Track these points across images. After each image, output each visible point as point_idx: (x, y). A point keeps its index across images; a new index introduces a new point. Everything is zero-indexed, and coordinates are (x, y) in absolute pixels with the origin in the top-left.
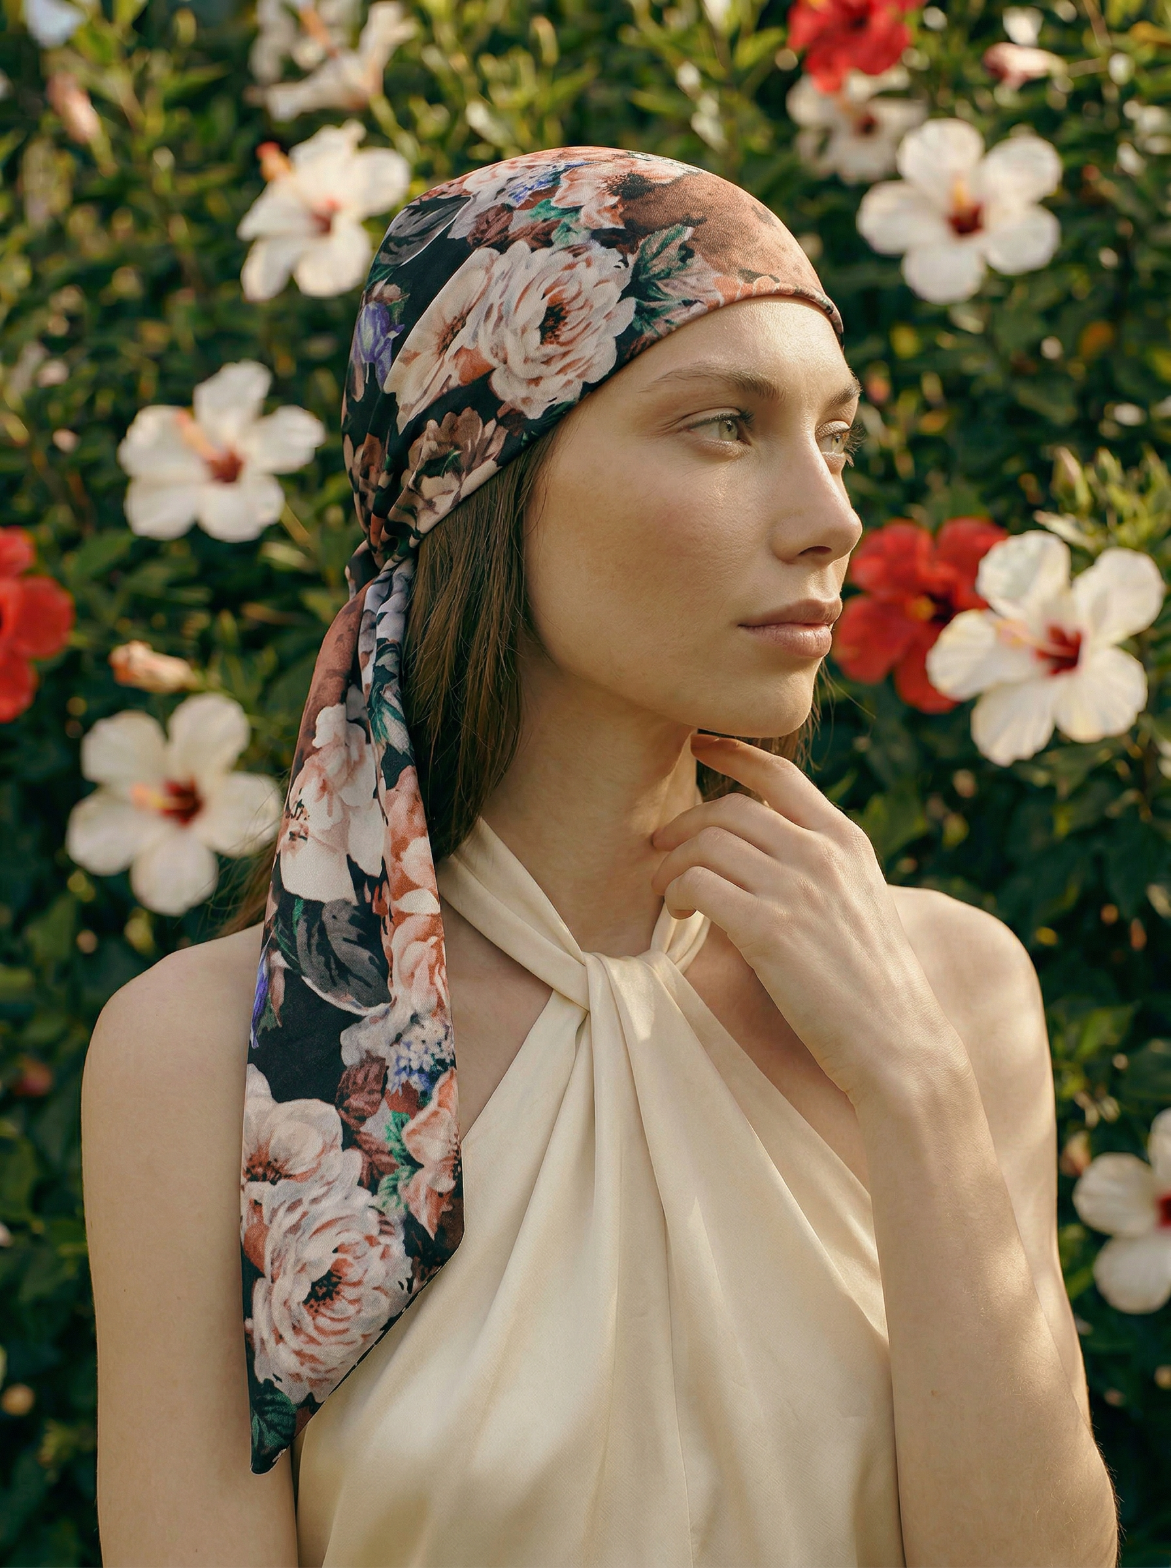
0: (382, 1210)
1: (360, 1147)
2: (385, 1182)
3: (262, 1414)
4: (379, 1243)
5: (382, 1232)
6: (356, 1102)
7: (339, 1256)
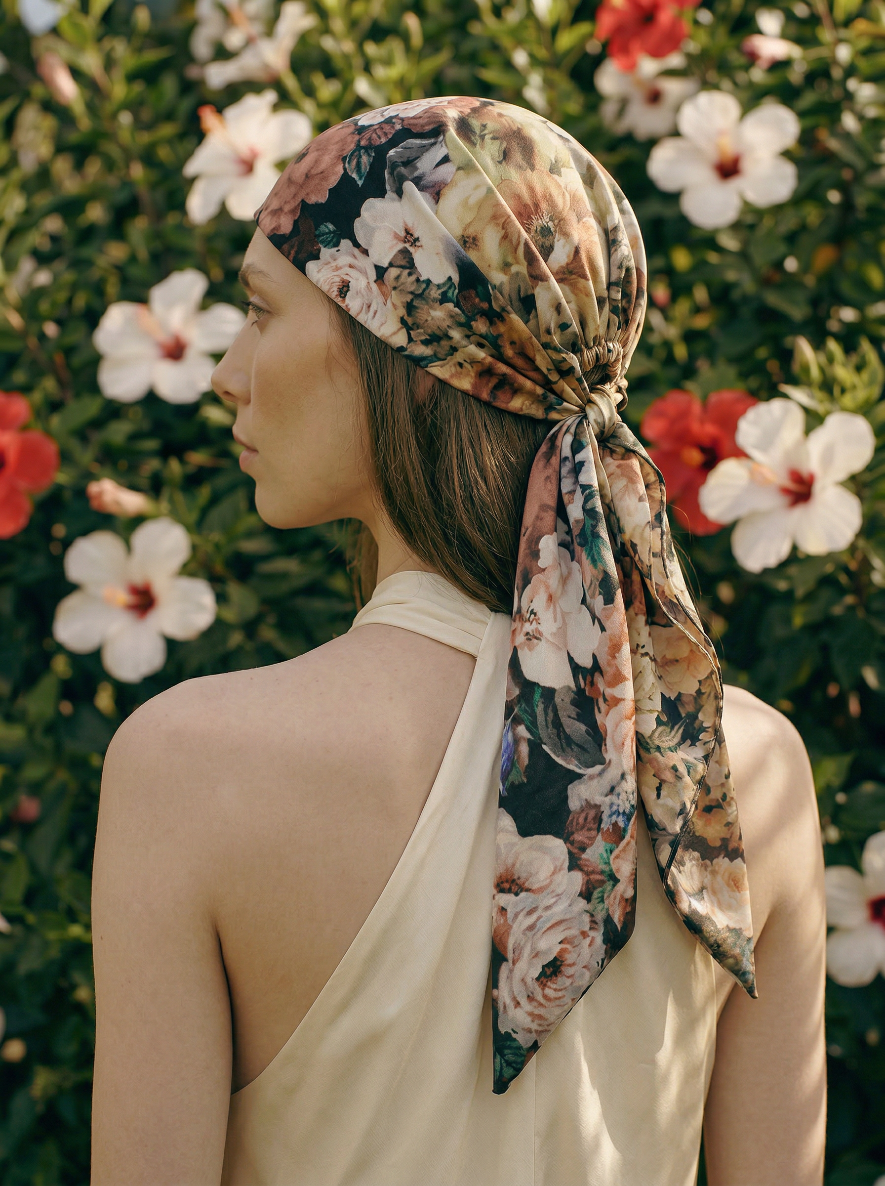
0: (594, 913)
1: (581, 870)
2: (596, 894)
3: (503, 1056)
4: (589, 936)
5: (591, 929)
6: (579, 837)
7: (562, 946)
